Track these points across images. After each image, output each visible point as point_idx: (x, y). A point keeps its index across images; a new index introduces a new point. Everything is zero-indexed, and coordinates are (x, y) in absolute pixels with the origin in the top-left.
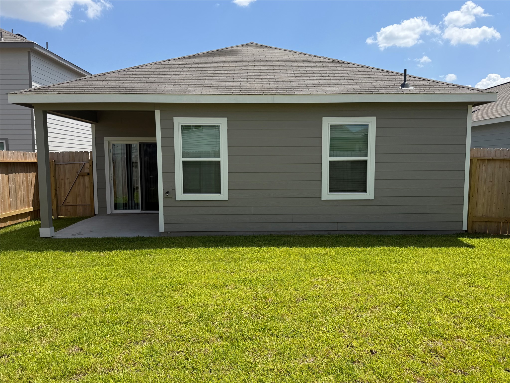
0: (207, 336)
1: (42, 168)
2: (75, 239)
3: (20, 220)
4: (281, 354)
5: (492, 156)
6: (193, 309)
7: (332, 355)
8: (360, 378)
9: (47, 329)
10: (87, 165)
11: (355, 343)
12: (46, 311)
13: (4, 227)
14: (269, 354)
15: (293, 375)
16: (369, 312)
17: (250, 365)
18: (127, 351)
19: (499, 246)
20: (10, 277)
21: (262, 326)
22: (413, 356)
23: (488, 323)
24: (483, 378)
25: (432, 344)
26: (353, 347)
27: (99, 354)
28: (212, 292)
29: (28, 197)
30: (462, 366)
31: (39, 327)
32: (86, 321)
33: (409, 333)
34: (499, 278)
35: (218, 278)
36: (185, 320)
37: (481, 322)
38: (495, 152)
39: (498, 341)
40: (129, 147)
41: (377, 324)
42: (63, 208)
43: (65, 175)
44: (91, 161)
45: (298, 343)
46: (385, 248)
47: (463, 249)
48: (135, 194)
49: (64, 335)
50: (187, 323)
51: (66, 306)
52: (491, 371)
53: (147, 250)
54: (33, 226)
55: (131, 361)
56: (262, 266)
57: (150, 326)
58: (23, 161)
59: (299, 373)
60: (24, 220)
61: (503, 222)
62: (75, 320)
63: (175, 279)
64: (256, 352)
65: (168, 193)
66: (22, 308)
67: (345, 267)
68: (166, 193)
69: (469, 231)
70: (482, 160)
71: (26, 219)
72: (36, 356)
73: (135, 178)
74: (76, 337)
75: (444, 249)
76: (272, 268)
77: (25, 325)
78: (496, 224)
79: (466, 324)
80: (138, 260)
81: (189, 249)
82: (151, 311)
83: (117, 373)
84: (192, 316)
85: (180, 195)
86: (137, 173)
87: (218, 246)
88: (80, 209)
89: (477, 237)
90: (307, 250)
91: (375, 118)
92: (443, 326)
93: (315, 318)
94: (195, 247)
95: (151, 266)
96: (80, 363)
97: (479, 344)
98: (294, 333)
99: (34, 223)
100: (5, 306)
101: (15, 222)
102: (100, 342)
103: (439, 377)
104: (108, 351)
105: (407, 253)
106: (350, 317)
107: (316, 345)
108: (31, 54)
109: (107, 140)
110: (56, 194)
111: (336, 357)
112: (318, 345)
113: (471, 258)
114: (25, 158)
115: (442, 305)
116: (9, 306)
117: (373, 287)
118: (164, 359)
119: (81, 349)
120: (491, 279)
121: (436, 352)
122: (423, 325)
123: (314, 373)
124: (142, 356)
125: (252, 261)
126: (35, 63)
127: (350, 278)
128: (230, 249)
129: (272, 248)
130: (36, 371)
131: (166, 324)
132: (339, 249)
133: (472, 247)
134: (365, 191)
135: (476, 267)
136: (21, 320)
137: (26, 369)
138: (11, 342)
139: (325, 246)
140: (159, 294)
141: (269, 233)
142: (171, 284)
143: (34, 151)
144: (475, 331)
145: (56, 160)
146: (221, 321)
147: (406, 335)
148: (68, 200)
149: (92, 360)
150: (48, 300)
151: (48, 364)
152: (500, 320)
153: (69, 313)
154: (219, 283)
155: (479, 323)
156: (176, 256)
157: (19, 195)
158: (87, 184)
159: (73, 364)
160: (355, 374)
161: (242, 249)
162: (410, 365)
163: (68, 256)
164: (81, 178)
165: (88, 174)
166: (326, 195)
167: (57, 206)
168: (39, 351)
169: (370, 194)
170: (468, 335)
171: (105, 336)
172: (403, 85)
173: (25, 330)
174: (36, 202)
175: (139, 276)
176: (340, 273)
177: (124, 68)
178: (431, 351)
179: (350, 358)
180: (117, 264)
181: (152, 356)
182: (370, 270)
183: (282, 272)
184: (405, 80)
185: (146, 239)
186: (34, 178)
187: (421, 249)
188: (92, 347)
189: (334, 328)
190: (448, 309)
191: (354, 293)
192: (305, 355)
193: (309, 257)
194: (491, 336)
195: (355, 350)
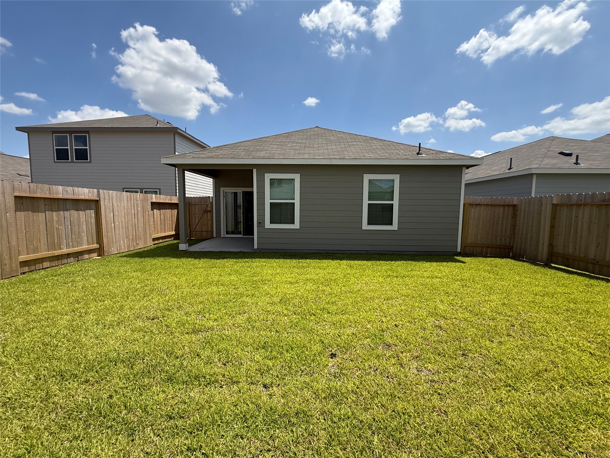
0: (285, 312)
1: (181, 207)
2: (201, 252)
3: (167, 240)
4: (334, 325)
5: (479, 202)
6: (276, 295)
7: (369, 326)
8: (388, 341)
9: (183, 304)
10: (209, 206)
11: (384, 319)
12: (183, 293)
13: (157, 244)
14: (326, 324)
15: (342, 338)
16: (394, 301)
17: (314, 331)
18: (234, 319)
19: (483, 263)
20: (160, 273)
21: (322, 307)
22: (424, 329)
23: (476, 310)
24: (474, 345)
25: (437, 322)
26: (383, 322)
27: (216, 320)
28: (289, 286)
29: (172, 225)
30: (458, 336)
31: (178, 303)
32: (208, 300)
33: (421, 314)
34: (483, 283)
35: (293, 278)
36: (271, 302)
37: (471, 309)
38: (481, 199)
39: (484, 322)
40: (235, 194)
41: (399, 308)
42: (194, 233)
43: (195, 211)
44: (212, 202)
45: (346, 318)
46: (404, 262)
47: (457, 264)
48: (239, 226)
49: (194, 308)
50: (272, 304)
51: (195, 291)
52: (479, 341)
53: (246, 260)
54: (175, 243)
55: (236, 325)
56: (321, 271)
57: (248, 304)
58: (170, 202)
59: (346, 337)
60: (169, 239)
61: (486, 247)
62: (201, 299)
63: (264, 277)
64: (318, 323)
65: (260, 223)
66: (168, 291)
67: (377, 273)
68: (259, 223)
69: (461, 252)
70: (471, 205)
71: (171, 239)
72: (176, 320)
73: (239, 215)
74: (201, 309)
75: (445, 264)
76: (328, 273)
77: (170, 301)
78: (481, 248)
79: (460, 310)
80: (241, 265)
81: (273, 260)
82: (249, 295)
83: (227, 332)
84: (276, 300)
85: (268, 225)
86: (241, 212)
87: (292, 258)
88: (204, 234)
89: (468, 257)
90: (352, 262)
91: (399, 175)
92: (445, 311)
93: (357, 304)
94: (277, 259)
95: (249, 269)
96: (204, 324)
97: (470, 323)
98: (343, 312)
99: (176, 241)
100: (157, 290)
101: (164, 241)
102: (217, 313)
103: (442, 343)
104: (221, 318)
105: (419, 265)
106: (381, 303)
107: (358, 320)
108: (176, 134)
109: (222, 189)
110: (190, 224)
111: (372, 328)
112: (359, 320)
113: (463, 269)
114: (171, 200)
115: (444, 298)
116: (159, 289)
117: (396, 286)
118: (258, 324)
119: (205, 317)
120: (477, 283)
121: (440, 327)
122: (431, 310)
123: (356, 337)
124: (244, 322)
125: (314, 268)
126: (178, 140)
127: (381, 280)
128: (300, 261)
129: (329, 260)
130: (176, 329)
131: (259, 303)
132: (374, 262)
133: (464, 263)
134: (391, 224)
135: (467, 275)
136: (167, 298)
137: (169, 327)
138: (161, 311)
139: (364, 260)
140: (254, 286)
141: (326, 251)
142: (262, 280)
143: (176, 196)
144: (467, 315)
145: (190, 202)
146: (294, 303)
147: (419, 316)
148: (197, 228)
149: (211, 323)
150: (184, 287)
151: (184, 325)
152: (484, 308)
153: (197, 295)
154: (293, 280)
155: (470, 310)
156: (265, 264)
157: (166, 224)
158: (209, 218)
159: (199, 325)
160: (385, 339)
161: (308, 260)
162: (422, 335)
163: (196, 261)
164: (205, 214)
165: (210, 211)
166: (365, 226)
167: (190, 231)
168: (178, 317)
169: (395, 227)
170: (462, 318)
171: (219, 309)
172: (418, 154)
173: (169, 304)
174: (177, 228)
175: (241, 275)
176: (374, 277)
177: (234, 142)
178: (436, 326)
179: (381, 329)
180: (228, 267)
181: (249, 322)
182: (394, 275)
183: (335, 275)
184: (420, 150)
185: (246, 253)
186: (176, 213)
187: (429, 263)
188: (212, 315)
189: (370, 310)
190: (448, 301)
191: (384, 289)
192: (350, 326)
193: (353, 267)
194: (479, 319)
195: (385, 324)
